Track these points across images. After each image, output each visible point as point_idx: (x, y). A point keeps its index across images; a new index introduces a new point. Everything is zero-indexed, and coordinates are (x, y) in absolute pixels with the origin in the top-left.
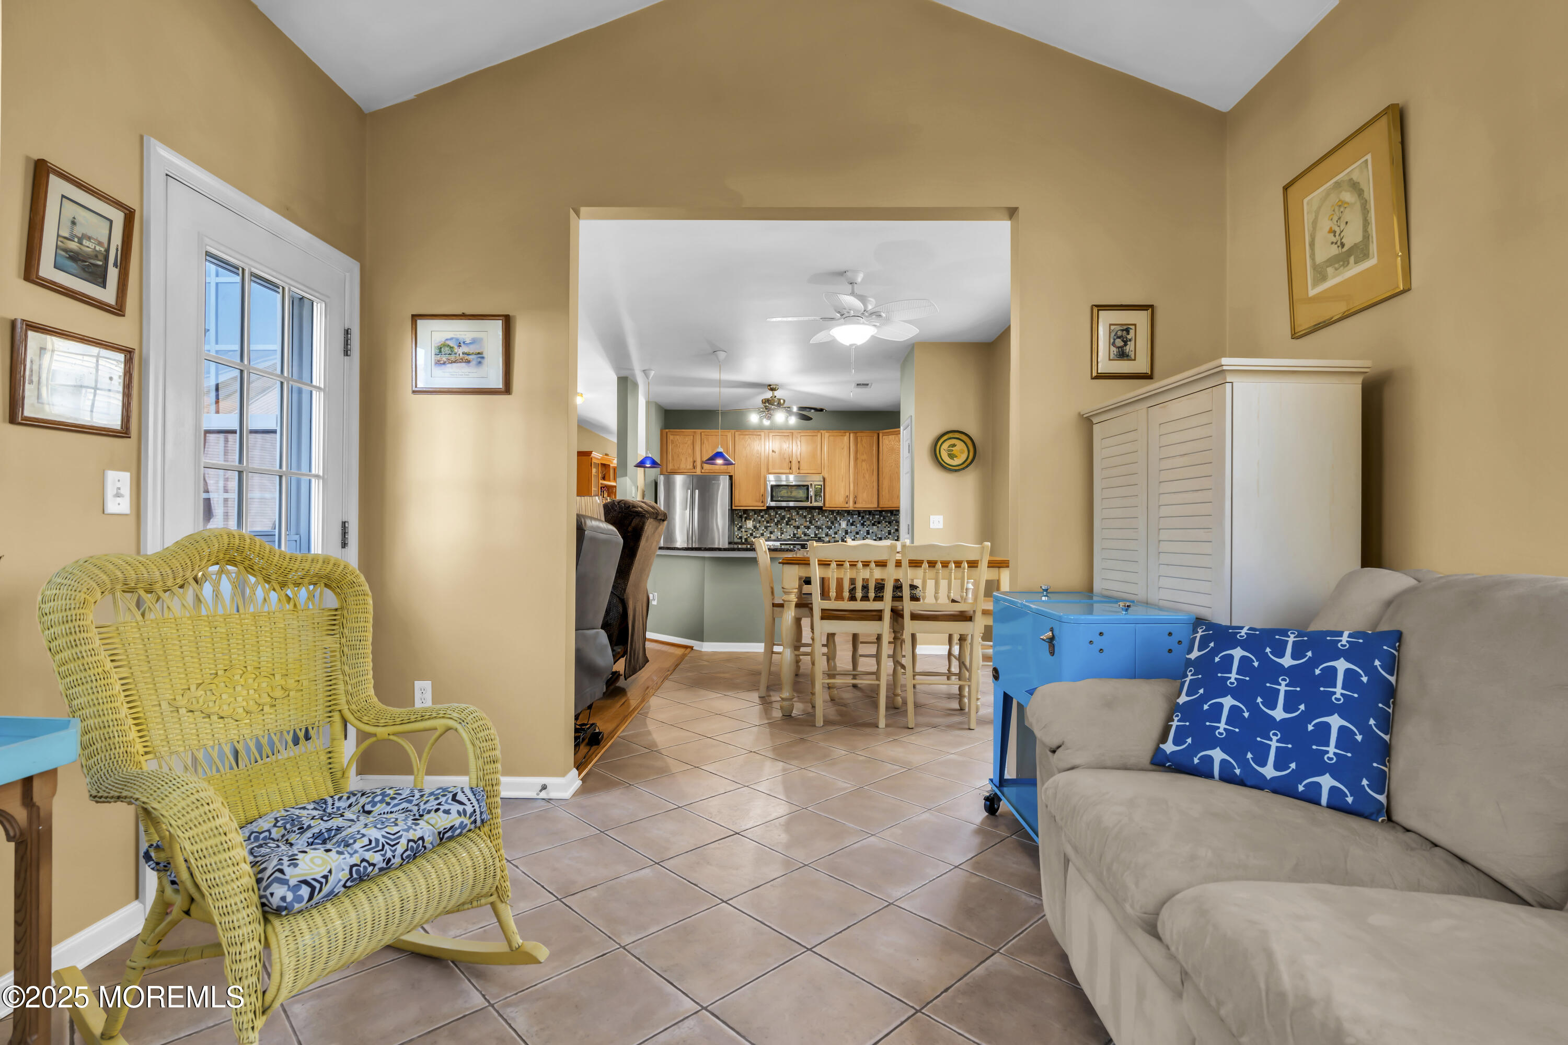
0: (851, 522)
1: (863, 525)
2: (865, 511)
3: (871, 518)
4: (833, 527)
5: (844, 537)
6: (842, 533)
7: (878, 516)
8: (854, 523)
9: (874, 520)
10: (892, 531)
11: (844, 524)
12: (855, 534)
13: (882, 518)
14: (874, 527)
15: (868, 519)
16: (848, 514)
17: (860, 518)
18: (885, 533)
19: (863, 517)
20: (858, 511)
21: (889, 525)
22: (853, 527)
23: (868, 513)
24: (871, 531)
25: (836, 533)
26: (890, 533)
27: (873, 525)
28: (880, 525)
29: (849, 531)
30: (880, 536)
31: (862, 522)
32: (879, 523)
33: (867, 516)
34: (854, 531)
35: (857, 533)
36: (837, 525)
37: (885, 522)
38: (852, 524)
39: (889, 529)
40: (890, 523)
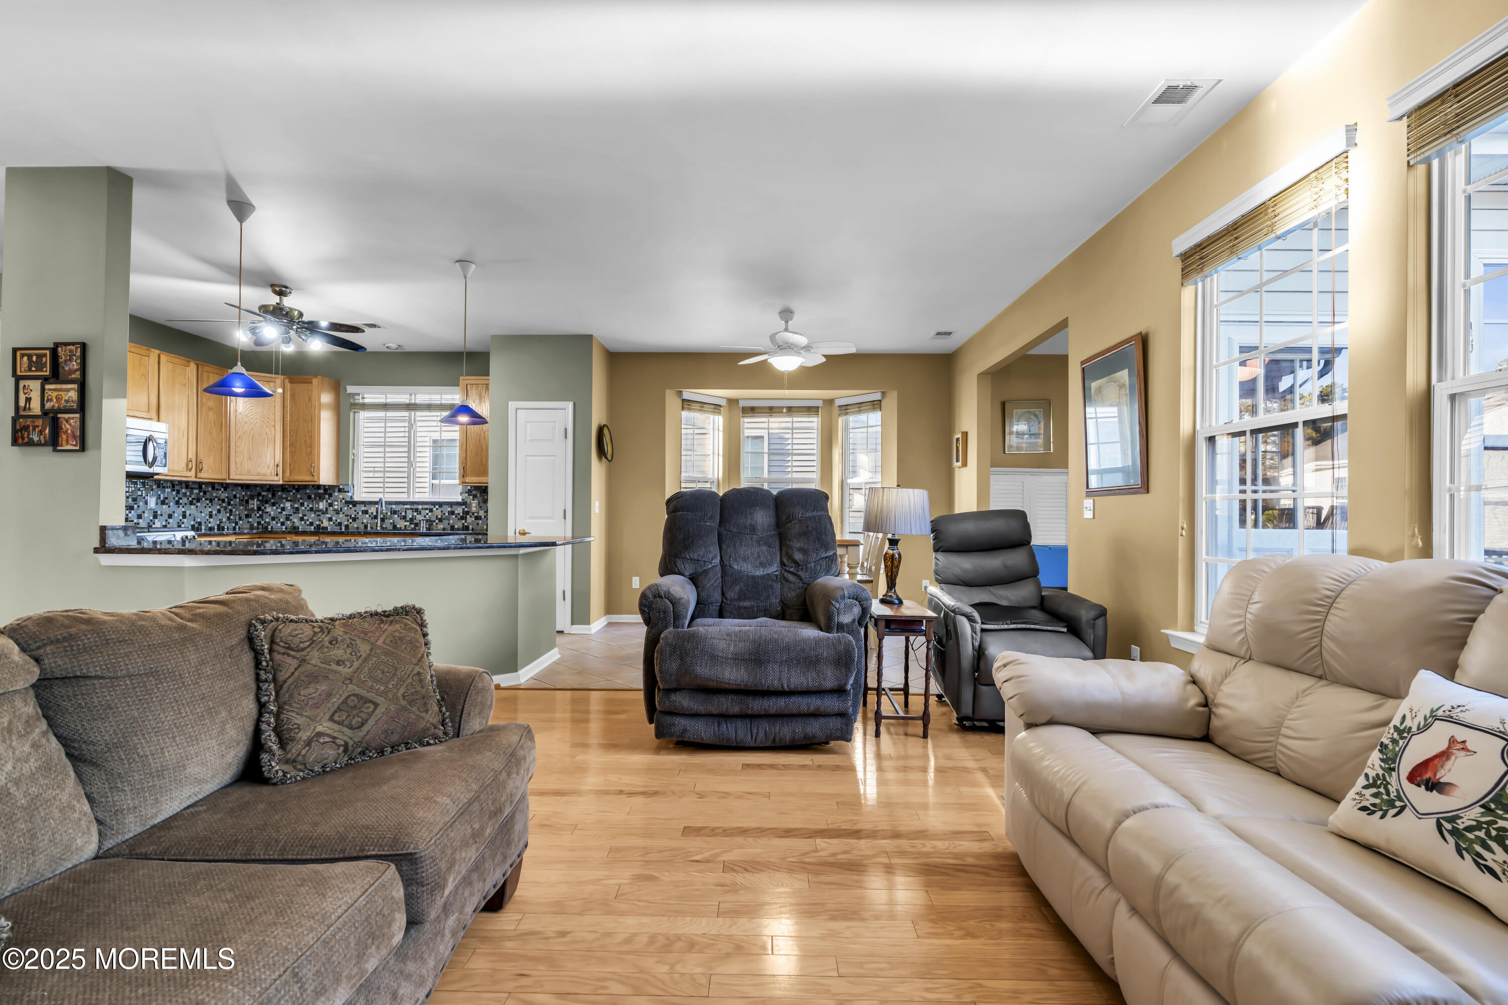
0: (162, 498)
1: (177, 503)
2: (180, 482)
3: (188, 494)
4: (136, 506)
5: (151, 523)
6: (148, 516)
7: (197, 491)
8: (167, 501)
9: (193, 496)
10: (214, 513)
11: (152, 502)
12: (167, 517)
13: (202, 494)
14: (192, 507)
15: (185, 494)
16: (159, 487)
17: (174, 493)
18: (206, 515)
19: (178, 492)
20: (172, 481)
21: (210, 505)
22: (164, 507)
23: (184, 485)
24: (188, 513)
25: (139, 517)
26: (211, 516)
27: (191, 503)
28: (199, 504)
29: (159, 512)
30: (199, 520)
31: (176, 499)
32: (198, 500)
33: (184, 491)
34: (165, 513)
35: (170, 516)
36: (141, 504)
37: (206, 499)
38: (163, 503)
39: (210, 510)
40: (211, 501)
